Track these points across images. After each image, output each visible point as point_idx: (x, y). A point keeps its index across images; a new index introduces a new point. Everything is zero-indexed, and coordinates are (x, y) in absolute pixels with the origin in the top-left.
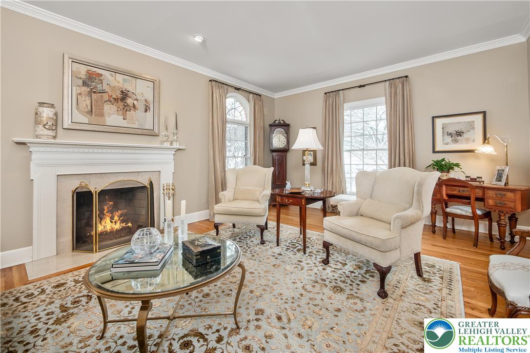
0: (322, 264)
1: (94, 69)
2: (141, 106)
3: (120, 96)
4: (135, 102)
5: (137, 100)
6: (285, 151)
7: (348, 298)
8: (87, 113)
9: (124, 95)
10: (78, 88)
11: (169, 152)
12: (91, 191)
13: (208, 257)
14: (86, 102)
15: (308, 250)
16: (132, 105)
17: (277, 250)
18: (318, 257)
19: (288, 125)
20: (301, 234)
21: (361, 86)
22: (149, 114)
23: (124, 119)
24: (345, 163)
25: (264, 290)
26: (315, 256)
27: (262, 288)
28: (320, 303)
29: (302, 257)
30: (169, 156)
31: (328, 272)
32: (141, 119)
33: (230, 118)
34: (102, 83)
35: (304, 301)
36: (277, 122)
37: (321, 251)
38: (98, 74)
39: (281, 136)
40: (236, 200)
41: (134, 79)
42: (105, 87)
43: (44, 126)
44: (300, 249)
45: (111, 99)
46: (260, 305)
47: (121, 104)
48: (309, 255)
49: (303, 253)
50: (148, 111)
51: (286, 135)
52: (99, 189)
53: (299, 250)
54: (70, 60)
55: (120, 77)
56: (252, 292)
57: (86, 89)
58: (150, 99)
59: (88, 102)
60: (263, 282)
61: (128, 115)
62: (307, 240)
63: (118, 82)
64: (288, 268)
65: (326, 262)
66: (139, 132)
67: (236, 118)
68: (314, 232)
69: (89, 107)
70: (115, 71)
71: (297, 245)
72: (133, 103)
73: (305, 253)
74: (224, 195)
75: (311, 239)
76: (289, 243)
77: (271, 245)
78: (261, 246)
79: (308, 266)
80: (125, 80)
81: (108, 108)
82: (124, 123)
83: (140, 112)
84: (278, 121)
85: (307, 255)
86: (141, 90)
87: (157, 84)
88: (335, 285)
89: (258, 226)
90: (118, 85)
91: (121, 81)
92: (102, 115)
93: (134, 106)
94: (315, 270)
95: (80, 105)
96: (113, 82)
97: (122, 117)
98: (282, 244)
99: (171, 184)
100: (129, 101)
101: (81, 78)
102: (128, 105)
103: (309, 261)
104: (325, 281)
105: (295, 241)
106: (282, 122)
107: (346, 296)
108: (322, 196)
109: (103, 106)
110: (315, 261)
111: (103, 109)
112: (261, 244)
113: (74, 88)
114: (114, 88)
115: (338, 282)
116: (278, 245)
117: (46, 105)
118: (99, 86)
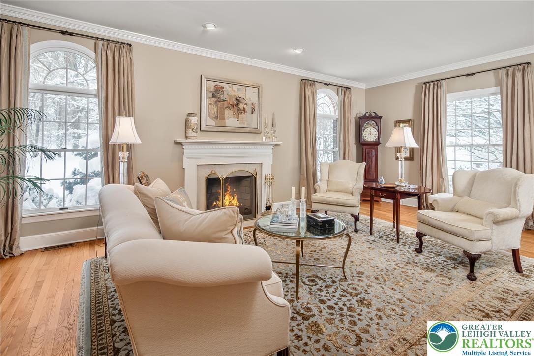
0: (416, 252)
1: (219, 84)
2: (248, 109)
3: (235, 102)
4: (245, 106)
5: (246, 104)
6: (376, 144)
7: (437, 276)
8: (214, 117)
9: (238, 101)
10: (210, 99)
11: (269, 147)
12: (219, 178)
13: (327, 225)
14: (214, 109)
15: (401, 241)
16: (242, 109)
17: (371, 238)
18: (411, 247)
19: (380, 118)
20: (394, 227)
21: (468, 75)
22: (255, 115)
23: (238, 121)
24: (448, 159)
25: (362, 262)
26: (408, 246)
27: (360, 261)
28: (412, 275)
29: (396, 245)
30: (269, 151)
31: (421, 258)
32: (249, 120)
33: (320, 112)
34: (223, 94)
35: (396, 272)
36: (367, 115)
37: (416, 243)
38: (222, 87)
39: (372, 128)
40: (329, 191)
41: (244, 88)
42: (226, 97)
43: (193, 130)
44: (394, 239)
45: (230, 106)
46: (360, 269)
47: (236, 108)
48: (402, 245)
49: (396, 243)
50: (254, 113)
51: (377, 128)
52: (224, 177)
53: (392, 240)
54: (205, 79)
55: (235, 87)
56: (352, 262)
57: (214, 100)
58: (255, 102)
59: (215, 109)
60: (361, 257)
61: (240, 117)
62: (400, 233)
63: (234, 91)
64: (382, 251)
65: (419, 251)
66: (248, 130)
67: (325, 113)
68: (409, 228)
69: (216, 114)
70: (232, 83)
71: (390, 236)
72: (244, 107)
73: (398, 242)
74: (319, 187)
75: (405, 233)
76: (382, 234)
77: (364, 233)
78: (355, 233)
79: (401, 252)
80: (238, 89)
81: (228, 113)
82: (238, 124)
83: (248, 114)
84: (369, 113)
85: (400, 244)
86: (249, 96)
87: (260, 89)
88: (426, 267)
89: (352, 215)
90: (233, 93)
91: (236, 90)
92: (223, 119)
93: (244, 110)
94: (408, 255)
95: (211, 112)
96: (231, 91)
97: (236, 119)
98: (375, 234)
99: (271, 175)
100: (241, 106)
101: (211, 92)
102: (240, 110)
103: (402, 249)
104: (417, 263)
105: (389, 233)
106: (374, 114)
107: (436, 274)
108: (417, 191)
109: (224, 112)
110: (408, 250)
111: (224, 114)
112: (355, 231)
113: (207, 100)
114: (231, 97)
115: (430, 265)
116: (371, 234)
117: (193, 115)
118: (222, 96)
